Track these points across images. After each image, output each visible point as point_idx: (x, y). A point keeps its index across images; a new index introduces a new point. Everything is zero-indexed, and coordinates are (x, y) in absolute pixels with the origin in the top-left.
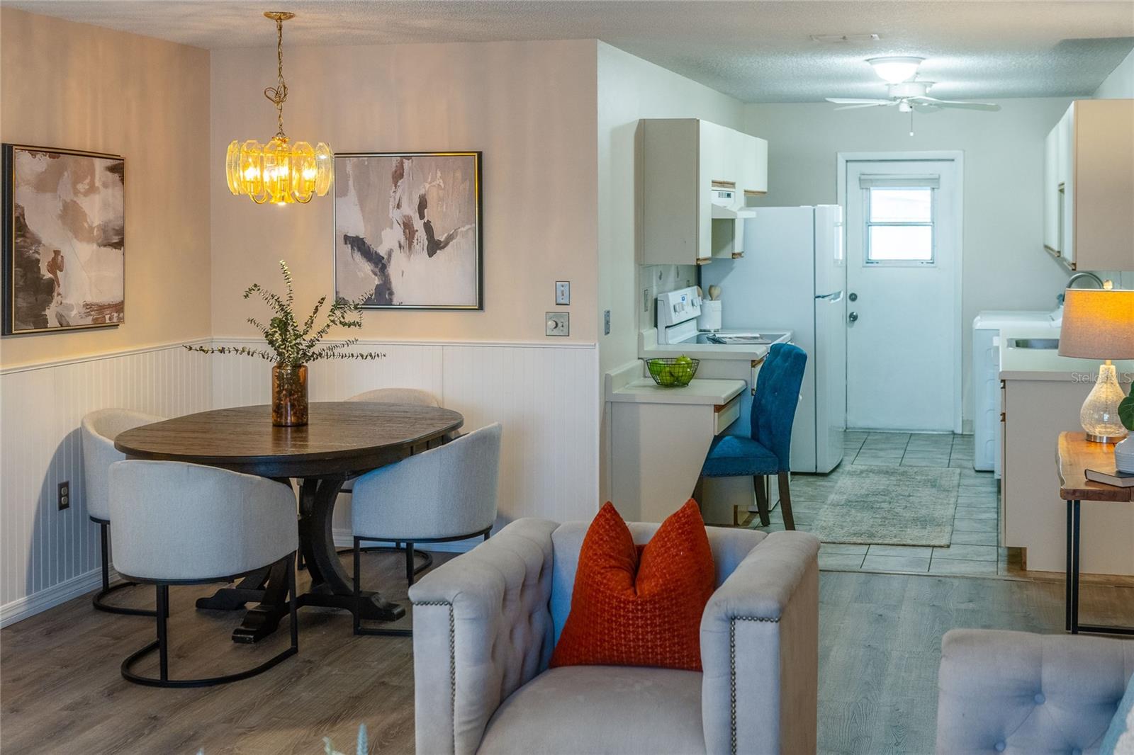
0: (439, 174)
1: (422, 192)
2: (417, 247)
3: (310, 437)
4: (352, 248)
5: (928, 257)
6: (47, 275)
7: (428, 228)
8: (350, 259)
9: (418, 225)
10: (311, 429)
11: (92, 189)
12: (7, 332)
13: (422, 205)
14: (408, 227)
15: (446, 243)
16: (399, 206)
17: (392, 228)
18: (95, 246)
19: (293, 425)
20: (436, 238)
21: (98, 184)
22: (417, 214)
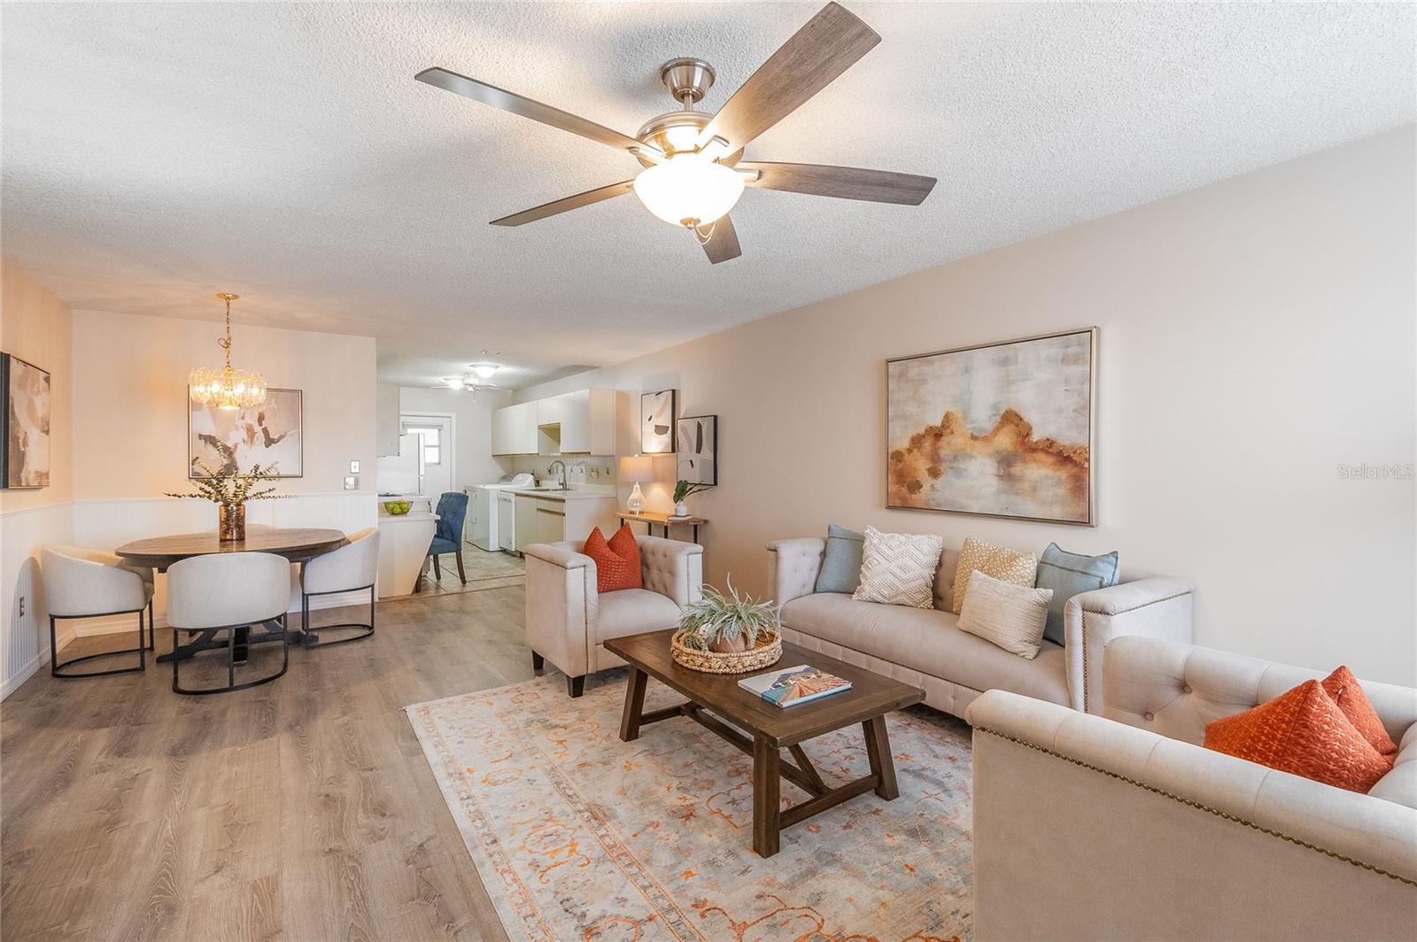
0: (273, 401)
1: (261, 411)
2: (257, 442)
3: (246, 544)
4: (205, 442)
5: (437, 461)
6: (23, 449)
7: (265, 431)
8: (203, 448)
9: (258, 429)
10: (246, 540)
11: (38, 393)
12: (6, 486)
13: (261, 419)
14: (250, 430)
15: (279, 440)
16: (243, 418)
17: (237, 430)
18: (39, 431)
19: (237, 540)
20: (271, 437)
21: (41, 389)
22: (257, 424)
